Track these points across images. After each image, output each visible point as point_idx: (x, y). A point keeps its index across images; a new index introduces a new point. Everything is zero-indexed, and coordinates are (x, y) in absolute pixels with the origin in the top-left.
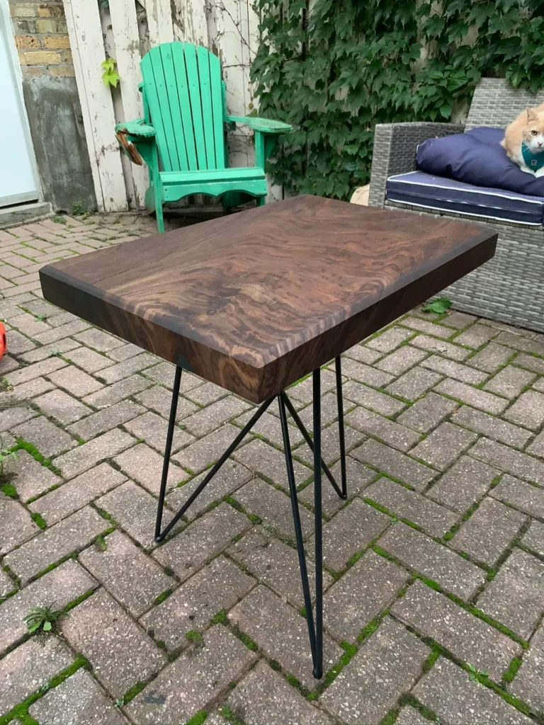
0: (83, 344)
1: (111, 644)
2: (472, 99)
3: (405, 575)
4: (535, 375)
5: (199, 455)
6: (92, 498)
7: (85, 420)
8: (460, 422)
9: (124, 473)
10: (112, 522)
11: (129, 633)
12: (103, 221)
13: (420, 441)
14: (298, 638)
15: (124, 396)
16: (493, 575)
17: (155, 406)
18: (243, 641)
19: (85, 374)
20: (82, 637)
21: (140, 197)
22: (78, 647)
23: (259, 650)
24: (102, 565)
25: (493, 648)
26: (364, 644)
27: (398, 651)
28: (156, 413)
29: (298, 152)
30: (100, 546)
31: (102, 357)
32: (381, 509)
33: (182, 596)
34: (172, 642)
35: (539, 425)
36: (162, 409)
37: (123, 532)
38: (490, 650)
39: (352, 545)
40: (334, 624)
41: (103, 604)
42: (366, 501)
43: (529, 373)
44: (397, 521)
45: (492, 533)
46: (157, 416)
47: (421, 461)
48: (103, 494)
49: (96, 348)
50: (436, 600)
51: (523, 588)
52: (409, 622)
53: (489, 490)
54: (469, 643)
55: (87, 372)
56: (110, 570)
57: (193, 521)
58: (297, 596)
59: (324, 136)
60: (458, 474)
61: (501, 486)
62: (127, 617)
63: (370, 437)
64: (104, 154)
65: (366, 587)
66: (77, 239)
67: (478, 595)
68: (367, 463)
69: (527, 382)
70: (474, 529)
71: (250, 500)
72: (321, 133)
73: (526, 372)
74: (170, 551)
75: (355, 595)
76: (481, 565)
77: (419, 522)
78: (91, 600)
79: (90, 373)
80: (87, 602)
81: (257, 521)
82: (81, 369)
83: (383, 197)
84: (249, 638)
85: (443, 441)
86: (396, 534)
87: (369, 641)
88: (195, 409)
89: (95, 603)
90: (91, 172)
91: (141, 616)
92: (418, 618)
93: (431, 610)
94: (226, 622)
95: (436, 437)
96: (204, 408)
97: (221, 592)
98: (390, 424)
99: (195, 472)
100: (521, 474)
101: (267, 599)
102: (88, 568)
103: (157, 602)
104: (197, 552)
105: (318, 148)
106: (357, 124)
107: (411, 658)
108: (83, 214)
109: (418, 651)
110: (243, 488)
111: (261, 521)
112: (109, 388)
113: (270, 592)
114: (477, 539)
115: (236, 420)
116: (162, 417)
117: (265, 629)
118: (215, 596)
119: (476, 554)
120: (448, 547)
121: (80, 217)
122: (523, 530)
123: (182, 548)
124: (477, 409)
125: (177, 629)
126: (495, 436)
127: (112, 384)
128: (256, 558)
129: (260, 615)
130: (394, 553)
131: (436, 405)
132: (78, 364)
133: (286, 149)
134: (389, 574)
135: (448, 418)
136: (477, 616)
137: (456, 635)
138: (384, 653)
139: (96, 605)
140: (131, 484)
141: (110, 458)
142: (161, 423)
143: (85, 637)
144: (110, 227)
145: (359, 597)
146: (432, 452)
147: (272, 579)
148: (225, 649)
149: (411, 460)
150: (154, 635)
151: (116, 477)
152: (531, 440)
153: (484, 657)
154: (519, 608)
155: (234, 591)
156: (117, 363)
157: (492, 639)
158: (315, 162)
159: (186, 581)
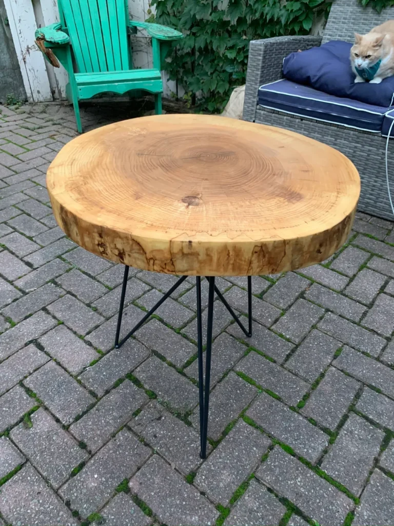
0: (15, 230)
1: (35, 516)
2: (328, 15)
3: (267, 442)
4: (370, 254)
5: (107, 336)
6: (21, 378)
7: (15, 303)
8: (312, 299)
9: (47, 354)
10: (38, 400)
11: (50, 504)
12: (32, 110)
13: (280, 317)
14: (184, 503)
15: (47, 280)
16: (334, 438)
17: (72, 289)
18: (141, 508)
19: (16, 259)
20: (13, 510)
21: (62, 90)
22: (9, 519)
23: (153, 515)
24: (29, 441)
25: (332, 504)
26: (235, 506)
27: (261, 512)
28: (73, 295)
29: (188, 54)
30: (27, 425)
31: (31, 242)
32: (250, 381)
33: (93, 467)
34: (85, 511)
35: (371, 300)
36: (78, 292)
37: (46, 409)
38: (331, 507)
39: (227, 416)
40: (212, 488)
41: (29, 478)
42: (239, 374)
43: (365, 253)
44: (262, 392)
45: (334, 400)
46: (74, 298)
47: (281, 335)
48: (30, 374)
49: (25, 233)
50: (290, 464)
51: (356, 449)
52: (269, 484)
53: (333, 360)
54: (315, 500)
55: (17, 257)
56: (35, 446)
57: (102, 397)
58: (183, 464)
59: (208, 41)
60: (309, 347)
61: (342, 357)
62: (48, 490)
63: (242, 314)
64: (29, 53)
65: (237, 454)
66: (11, 128)
67: (322, 457)
68: (240, 339)
69: (363, 261)
70: (320, 397)
71: (147, 377)
72: (206, 39)
73: (363, 251)
74: (84, 426)
75: (228, 461)
76: (326, 430)
77: (279, 392)
78: (19, 475)
79: (20, 257)
80: (17, 477)
81: (153, 396)
82: (13, 253)
83: (256, 103)
84: (146, 504)
85: (298, 316)
86: (260, 404)
87: (239, 503)
88: (105, 292)
89: (23, 478)
90: (19, 68)
91: (60, 487)
92: (277, 480)
93: (286, 473)
94: (127, 490)
95: (293, 312)
96: (112, 290)
97: (124, 462)
98: (258, 302)
99: (104, 352)
100: (357, 345)
101: (160, 467)
102: (17, 444)
103: (73, 474)
104: (105, 427)
105: (204, 50)
106: (236, 31)
107: (271, 517)
108: (15, 104)
109: (276, 510)
110: (142, 365)
111: (156, 396)
112: (35, 272)
113: (163, 460)
114: (322, 406)
115: (137, 301)
116: (78, 299)
117: (158, 496)
118: (120, 467)
119: (322, 420)
120: (300, 414)
121: (13, 107)
122: (358, 396)
123: (93, 423)
124: (325, 286)
125: (88, 499)
126: (338, 311)
127: (38, 268)
128: (152, 430)
129: (154, 483)
130: (259, 423)
131: (293, 283)
132: (11, 249)
133: (179, 50)
134: (255, 442)
135: (302, 295)
136: (321, 477)
137: (305, 494)
138: (250, 513)
139: (24, 479)
140: (52, 363)
141: (36, 340)
142: (77, 305)
143: (14, 510)
144: (38, 117)
145: (231, 464)
146: (290, 327)
147: (164, 449)
148: (127, 515)
149: (273, 334)
150: (70, 504)
151: (41, 357)
152: (365, 314)
153: (326, 513)
154: (353, 467)
155: (134, 462)
156: (42, 247)
157: (333, 497)
158: (202, 62)
159: (96, 453)
